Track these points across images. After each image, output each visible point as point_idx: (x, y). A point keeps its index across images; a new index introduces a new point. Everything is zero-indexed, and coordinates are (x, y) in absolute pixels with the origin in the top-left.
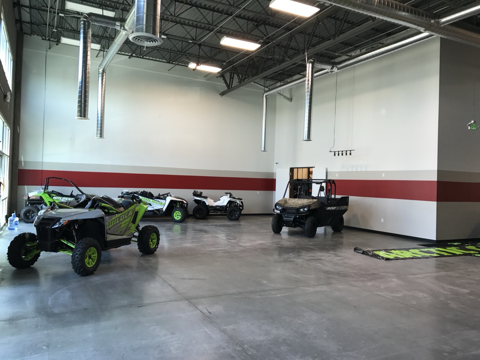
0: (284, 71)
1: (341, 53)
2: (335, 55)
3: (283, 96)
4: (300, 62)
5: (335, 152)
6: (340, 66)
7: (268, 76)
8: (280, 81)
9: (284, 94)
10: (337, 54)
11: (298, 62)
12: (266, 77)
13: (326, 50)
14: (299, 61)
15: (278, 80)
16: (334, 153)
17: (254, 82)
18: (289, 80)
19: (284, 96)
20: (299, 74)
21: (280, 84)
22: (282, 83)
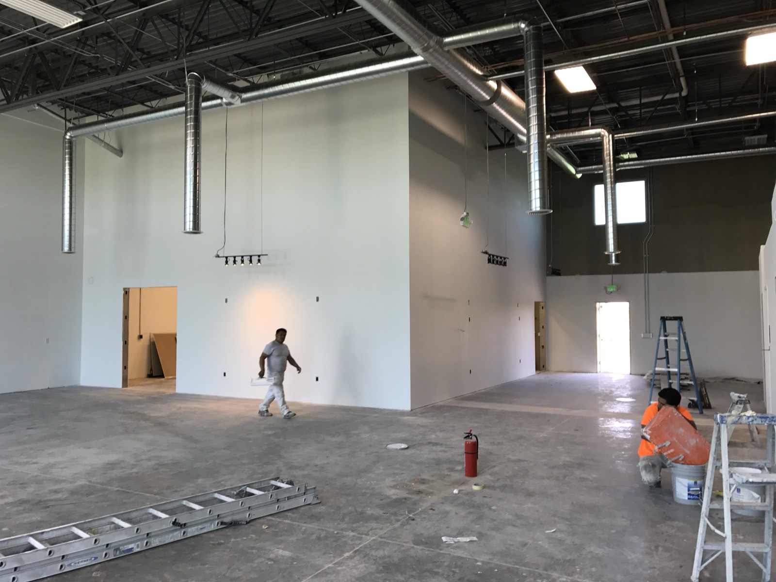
0: (112, 92)
1: (237, 74)
2: (228, 76)
3: (103, 144)
4: (153, 78)
5: (227, 258)
6: (245, 96)
7: (72, 97)
8: (98, 112)
9: (106, 141)
10: (230, 75)
11: (147, 77)
12: (66, 100)
13: (211, 62)
14: (150, 77)
15: (92, 110)
16: (225, 259)
17: (38, 105)
18: (116, 113)
19: (106, 143)
20: (142, 103)
21: (97, 120)
22: (101, 118)
